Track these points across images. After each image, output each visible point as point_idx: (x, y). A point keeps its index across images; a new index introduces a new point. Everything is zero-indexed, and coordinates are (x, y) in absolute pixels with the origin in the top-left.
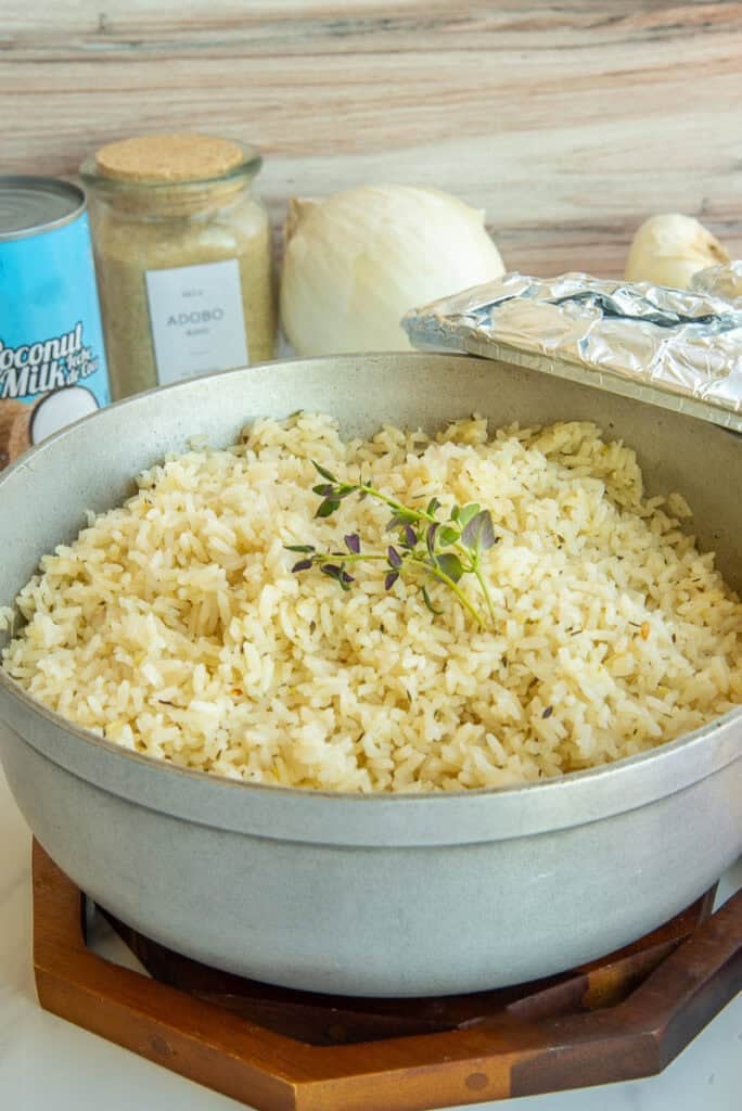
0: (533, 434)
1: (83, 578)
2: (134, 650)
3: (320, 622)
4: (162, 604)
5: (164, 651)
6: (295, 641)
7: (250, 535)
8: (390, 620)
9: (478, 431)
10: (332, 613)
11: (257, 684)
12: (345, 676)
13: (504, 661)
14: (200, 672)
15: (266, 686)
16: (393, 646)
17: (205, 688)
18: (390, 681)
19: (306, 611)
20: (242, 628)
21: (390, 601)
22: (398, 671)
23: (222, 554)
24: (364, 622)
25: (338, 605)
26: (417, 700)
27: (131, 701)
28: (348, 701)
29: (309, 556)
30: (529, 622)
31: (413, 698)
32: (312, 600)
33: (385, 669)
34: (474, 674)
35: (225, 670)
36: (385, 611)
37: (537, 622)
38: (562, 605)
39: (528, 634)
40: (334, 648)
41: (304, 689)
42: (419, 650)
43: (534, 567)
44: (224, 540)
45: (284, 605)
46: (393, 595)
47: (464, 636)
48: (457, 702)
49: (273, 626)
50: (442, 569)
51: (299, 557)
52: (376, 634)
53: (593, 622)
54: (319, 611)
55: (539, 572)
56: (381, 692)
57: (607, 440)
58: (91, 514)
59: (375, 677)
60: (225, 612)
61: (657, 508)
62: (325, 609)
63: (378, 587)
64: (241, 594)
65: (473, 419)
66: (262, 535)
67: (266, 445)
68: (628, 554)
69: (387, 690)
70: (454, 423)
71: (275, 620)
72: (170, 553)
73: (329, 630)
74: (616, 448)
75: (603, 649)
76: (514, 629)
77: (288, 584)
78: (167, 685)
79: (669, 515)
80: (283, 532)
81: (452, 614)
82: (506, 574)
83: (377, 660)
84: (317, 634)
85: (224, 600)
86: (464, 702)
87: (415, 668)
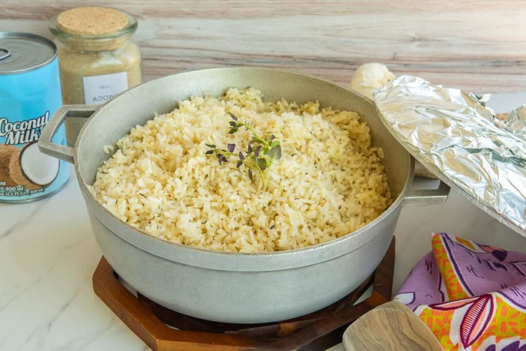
0: (336, 113)
1: (141, 139)
2: (142, 172)
3: (210, 176)
4: (159, 157)
5: (152, 175)
6: (198, 181)
7: (198, 136)
8: (234, 180)
9: (315, 108)
10: (216, 172)
11: (179, 194)
12: (211, 197)
13: (270, 204)
14: (159, 185)
15: (181, 196)
16: (230, 190)
17: (158, 192)
18: (225, 203)
19: (206, 170)
20: (180, 172)
21: (237, 173)
22: (228, 200)
23: (186, 141)
24: (225, 178)
25: (218, 170)
26: (232, 212)
27: (131, 191)
28: (207, 207)
29: (213, 149)
30: (284, 191)
31: (230, 211)
32: (209, 166)
33: (224, 198)
34: (256, 206)
35: (169, 186)
36: (233, 175)
37: (286, 191)
38: (299, 187)
39: (282, 195)
40: (213, 186)
41: (194, 200)
42: (240, 193)
43: (296, 169)
44: (188, 136)
45: (198, 166)
46: (239, 170)
47: (260, 191)
48: (247, 216)
49: (192, 173)
50: (258, 164)
51: (210, 149)
52: (227, 184)
53: (308, 196)
54: (211, 171)
55: (298, 172)
56: (221, 206)
57: (360, 121)
58: (156, 114)
59: (220, 200)
60: (178, 164)
61: (374, 152)
62: (213, 170)
63: (235, 166)
64: (185, 159)
65: (315, 102)
66: (202, 137)
67: (232, 99)
68: (348, 170)
69: (223, 206)
70: (307, 103)
71: (193, 171)
72: (170, 137)
73: (212, 179)
74: (363, 125)
75: (307, 207)
76: (277, 192)
77: (202, 158)
78: (147, 188)
79: (377, 156)
80: (209, 138)
81: (259, 182)
82: (284, 170)
83: (224, 194)
84: (208, 179)
85: (178, 160)
86: (250, 216)
87: (235, 200)
